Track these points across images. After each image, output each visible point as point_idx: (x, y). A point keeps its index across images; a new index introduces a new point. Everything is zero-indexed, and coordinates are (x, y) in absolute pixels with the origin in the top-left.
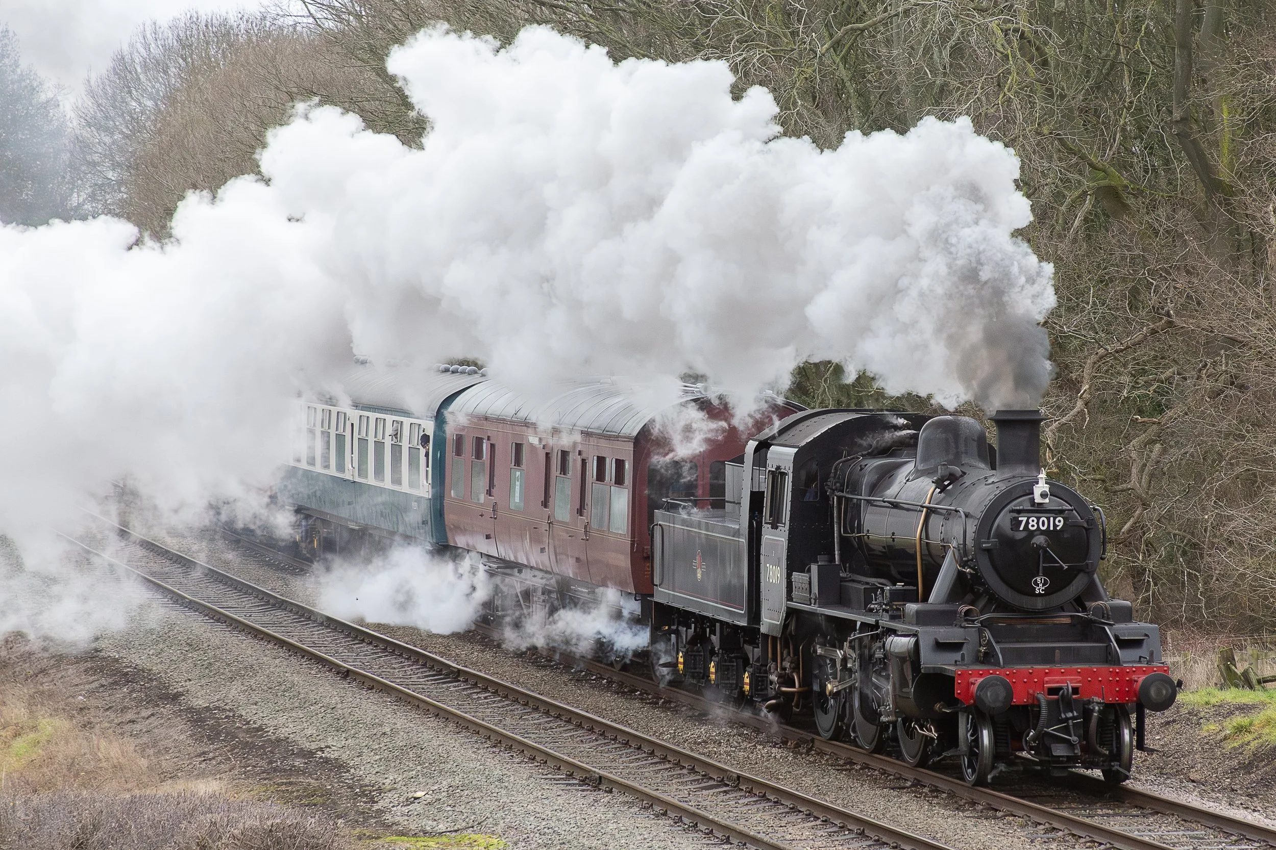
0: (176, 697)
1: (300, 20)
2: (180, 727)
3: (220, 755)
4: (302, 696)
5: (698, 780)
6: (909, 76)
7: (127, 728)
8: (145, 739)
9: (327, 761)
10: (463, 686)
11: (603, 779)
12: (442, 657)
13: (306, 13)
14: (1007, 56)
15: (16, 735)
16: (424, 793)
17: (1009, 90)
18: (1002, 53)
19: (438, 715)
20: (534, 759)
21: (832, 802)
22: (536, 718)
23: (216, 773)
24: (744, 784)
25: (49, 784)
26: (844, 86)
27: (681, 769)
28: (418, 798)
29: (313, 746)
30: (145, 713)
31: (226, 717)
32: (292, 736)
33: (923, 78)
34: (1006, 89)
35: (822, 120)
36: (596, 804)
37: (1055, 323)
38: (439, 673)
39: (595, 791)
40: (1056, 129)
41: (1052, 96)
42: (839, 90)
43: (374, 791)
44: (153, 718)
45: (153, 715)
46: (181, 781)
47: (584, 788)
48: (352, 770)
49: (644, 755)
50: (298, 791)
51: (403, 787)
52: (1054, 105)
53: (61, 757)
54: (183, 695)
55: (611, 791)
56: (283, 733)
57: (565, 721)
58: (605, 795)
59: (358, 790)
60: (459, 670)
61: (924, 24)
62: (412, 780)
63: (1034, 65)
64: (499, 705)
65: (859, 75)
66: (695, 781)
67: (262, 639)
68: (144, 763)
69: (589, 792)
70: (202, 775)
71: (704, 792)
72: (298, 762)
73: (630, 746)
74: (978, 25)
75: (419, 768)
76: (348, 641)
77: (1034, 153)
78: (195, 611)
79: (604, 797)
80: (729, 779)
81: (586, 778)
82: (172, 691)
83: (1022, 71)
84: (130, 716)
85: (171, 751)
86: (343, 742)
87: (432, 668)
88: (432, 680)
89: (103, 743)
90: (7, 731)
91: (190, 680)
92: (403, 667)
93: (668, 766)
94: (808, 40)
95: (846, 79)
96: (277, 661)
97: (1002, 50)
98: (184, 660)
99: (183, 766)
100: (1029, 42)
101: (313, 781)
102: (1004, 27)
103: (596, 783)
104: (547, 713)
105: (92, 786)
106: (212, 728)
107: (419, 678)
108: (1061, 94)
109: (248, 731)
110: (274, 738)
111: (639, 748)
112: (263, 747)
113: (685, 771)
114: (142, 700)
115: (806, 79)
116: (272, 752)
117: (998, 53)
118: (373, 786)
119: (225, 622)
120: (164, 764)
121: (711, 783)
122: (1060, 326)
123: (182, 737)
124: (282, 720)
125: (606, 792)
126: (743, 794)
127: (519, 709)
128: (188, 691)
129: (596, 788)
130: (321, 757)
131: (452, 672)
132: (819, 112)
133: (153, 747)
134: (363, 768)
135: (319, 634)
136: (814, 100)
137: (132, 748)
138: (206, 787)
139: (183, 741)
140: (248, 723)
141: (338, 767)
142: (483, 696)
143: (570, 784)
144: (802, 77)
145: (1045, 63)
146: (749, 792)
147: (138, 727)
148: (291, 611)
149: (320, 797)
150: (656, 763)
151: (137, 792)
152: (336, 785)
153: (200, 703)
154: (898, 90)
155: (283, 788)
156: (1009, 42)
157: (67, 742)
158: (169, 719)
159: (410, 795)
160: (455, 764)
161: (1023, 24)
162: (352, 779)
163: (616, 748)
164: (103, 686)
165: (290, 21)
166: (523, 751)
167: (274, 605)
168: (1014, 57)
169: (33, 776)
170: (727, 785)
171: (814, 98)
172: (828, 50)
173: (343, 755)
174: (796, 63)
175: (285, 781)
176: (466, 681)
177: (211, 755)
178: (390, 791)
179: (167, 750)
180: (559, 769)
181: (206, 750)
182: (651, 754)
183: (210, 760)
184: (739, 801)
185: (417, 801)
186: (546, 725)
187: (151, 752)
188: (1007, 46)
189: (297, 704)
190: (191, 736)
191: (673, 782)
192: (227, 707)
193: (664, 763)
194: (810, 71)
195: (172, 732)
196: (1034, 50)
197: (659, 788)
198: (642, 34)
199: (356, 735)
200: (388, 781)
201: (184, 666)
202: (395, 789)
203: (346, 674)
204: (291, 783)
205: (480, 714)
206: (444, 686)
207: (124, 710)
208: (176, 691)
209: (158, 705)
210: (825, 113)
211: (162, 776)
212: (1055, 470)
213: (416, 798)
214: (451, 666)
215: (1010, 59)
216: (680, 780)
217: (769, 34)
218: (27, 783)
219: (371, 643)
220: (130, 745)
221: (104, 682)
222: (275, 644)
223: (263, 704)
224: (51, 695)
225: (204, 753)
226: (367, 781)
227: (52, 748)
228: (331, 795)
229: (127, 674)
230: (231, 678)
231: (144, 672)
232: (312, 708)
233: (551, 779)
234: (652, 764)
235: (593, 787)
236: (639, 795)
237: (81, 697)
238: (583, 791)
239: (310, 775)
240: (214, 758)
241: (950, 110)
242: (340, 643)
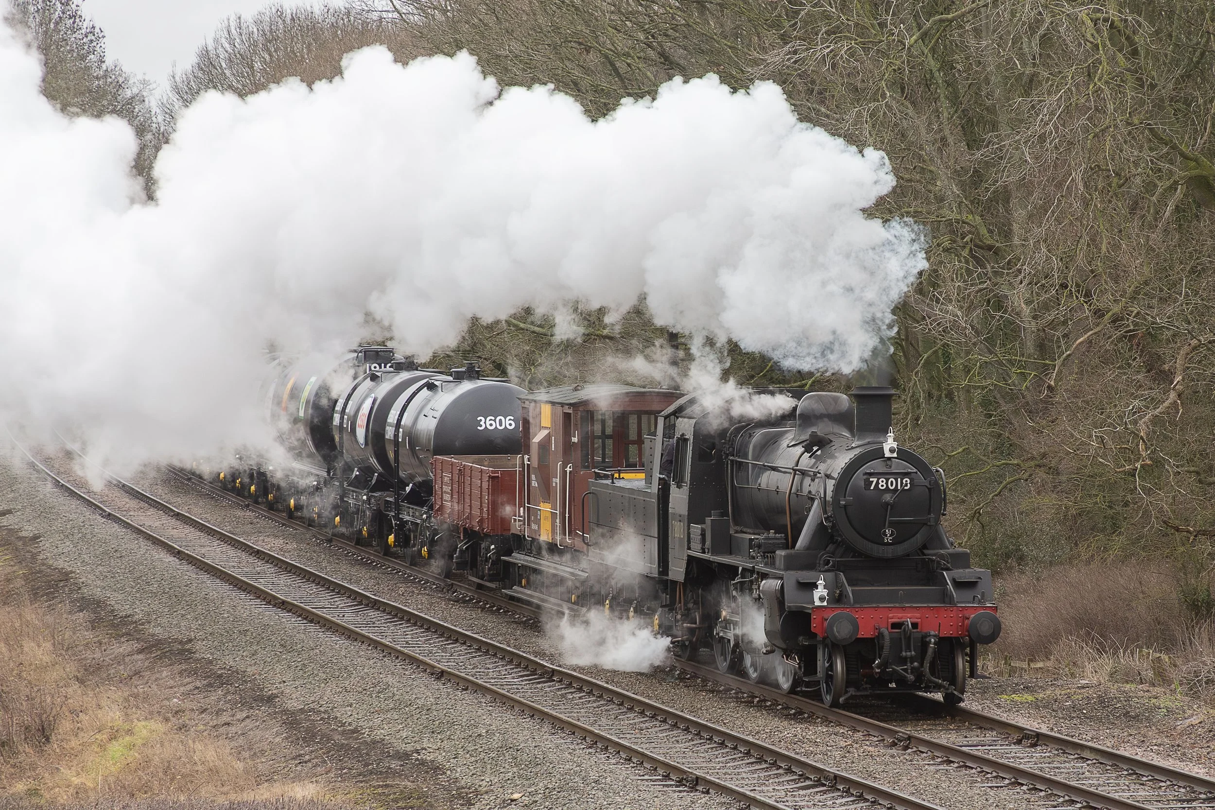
0: (270, 699)
1: (384, 15)
2: (275, 730)
3: (316, 757)
4: (397, 697)
5: (794, 780)
6: (998, 67)
7: (222, 730)
8: (241, 741)
9: (423, 763)
10: (558, 686)
11: (699, 780)
12: (536, 657)
13: (390, 7)
14: (1097, 46)
15: (113, 738)
16: (520, 795)
17: (1100, 80)
18: (1092, 43)
19: (533, 715)
20: (630, 760)
21: (929, 801)
22: (633, 718)
23: (312, 777)
24: (841, 784)
25: (146, 788)
26: (932, 77)
27: (777, 769)
28: (515, 800)
29: (409, 748)
30: (240, 715)
31: (321, 720)
32: (387, 738)
33: (1012, 69)
34: (1096, 79)
35: (911, 111)
36: (693, 805)
37: (1148, 315)
38: (534, 673)
39: (692, 792)
40: (1147, 119)
41: (1142, 86)
42: (927, 83)
43: (470, 793)
44: (248, 721)
45: (248, 717)
46: (277, 784)
47: (681, 789)
48: (449, 772)
49: (740, 755)
50: (395, 793)
51: (499, 789)
52: (1144, 95)
53: (156, 759)
54: (277, 697)
55: (708, 792)
56: (379, 734)
57: (660, 721)
58: (703, 796)
59: (454, 792)
60: (553, 670)
61: (1013, 14)
62: (509, 782)
63: (1124, 54)
64: (595, 705)
65: (947, 66)
66: (792, 780)
67: (356, 640)
68: (240, 765)
69: (685, 794)
70: (298, 778)
71: (801, 792)
72: (395, 764)
73: (727, 746)
74: (1068, 15)
75: (515, 770)
76: (442, 641)
77: (1125, 142)
78: (288, 612)
79: (701, 798)
80: (826, 779)
81: (683, 778)
82: (267, 693)
83: (1112, 59)
84: (225, 718)
85: (267, 754)
86: (439, 744)
87: (526, 668)
88: (526, 680)
89: (199, 746)
90: (103, 734)
91: (284, 682)
92: (497, 667)
93: (764, 766)
94: (896, 31)
95: (934, 70)
96: (372, 662)
97: (1092, 40)
98: (278, 661)
99: (279, 769)
100: (1119, 31)
101: (409, 784)
102: (1094, 16)
103: (694, 783)
104: (642, 713)
105: (189, 789)
106: (308, 730)
107: (513, 678)
108: (1151, 83)
109: (343, 733)
110: (369, 740)
111: (735, 748)
112: (358, 749)
113: (781, 771)
114: (236, 703)
115: (894, 70)
116: (367, 754)
117: (1088, 43)
118: (469, 788)
119: (319, 623)
120: (260, 766)
121: (808, 783)
122: (1152, 317)
123: (278, 740)
124: (377, 722)
125: (703, 792)
126: (839, 794)
127: (614, 709)
128: (282, 692)
129: (693, 789)
130: (417, 759)
131: (546, 672)
132: (907, 103)
133: (250, 749)
134: (459, 770)
135: (412, 634)
136: (903, 92)
137: (228, 751)
138: (303, 791)
139: (278, 744)
140: (343, 725)
141: (436, 769)
142: (577, 695)
143: (667, 786)
144: (890, 69)
145: (1135, 53)
146: (846, 792)
147: (233, 729)
148: (384, 611)
149: (417, 799)
150: (752, 763)
151: (233, 796)
152: (433, 787)
153: (293, 704)
154: (987, 81)
155: (380, 790)
156: (1098, 31)
157: (162, 745)
158: (264, 721)
159: (507, 797)
160: (551, 766)
161: (1112, 12)
162: (448, 781)
163: (712, 748)
164: (197, 688)
165: (375, 16)
166: (619, 752)
167: (367, 605)
168: (1104, 46)
169: (130, 780)
170: (824, 785)
171: (903, 89)
172: (916, 42)
173: (439, 757)
174: (885, 55)
175: (381, 783)
176: (561, 681)
177: (307, 757)
178: (487, 792)
179: (263, 752)
180: (655, 769)
181: (302, 752)
182: (746, 754)
183: (306, 762)
184: (836, 801)
185: (514, 803)
186: (642, 725)
187: (246, 754)
188: (1096, 35)
189: (392, 706)
190: (287, 739)
191: (770, 781)
192: (322, 709)
193: (760, 763)
194: (898, 62)
195: (267, 735)
196: (1123, 40)
197: (756, 788)
198: (729, 25)
199: (452, 737)
200: (484, 783)
201: (278, 668)
202: (492, 791)
203: (441, 675)
204: (387, 786)
205: (575, 715)
206: (539, 686)
207: (219, 712)
208: (270, 692)
209: (252, 708)
210: (913, 103)
211: (258, 779)
212: (1148, 462)
213: (512, 800)
214: (546, 666)
215: (1100, 49)
216: (777, 780)
217: (857, 25)
218: (124, 787)
219: (464, 643)
220: (227, 748)
221: (198, 684)
222: (369, 645)
223: (357, 706)
224: (146, 699)
225: (300, 755)
226: (463, 783)
227: (150, 752)
228: (427, 797)
229: (220, 676)
230: (326, 679)
231: (238, 674)
232: (407, 709)
233: (647, 780)
234: (748, 764)
235: (690, 787)
236: (736, 796)
237: (175, 700)
238: (680, 792)
239: (407, 777)
240: (309, 761)
241: (1040, 101)
242: (434, 643)
